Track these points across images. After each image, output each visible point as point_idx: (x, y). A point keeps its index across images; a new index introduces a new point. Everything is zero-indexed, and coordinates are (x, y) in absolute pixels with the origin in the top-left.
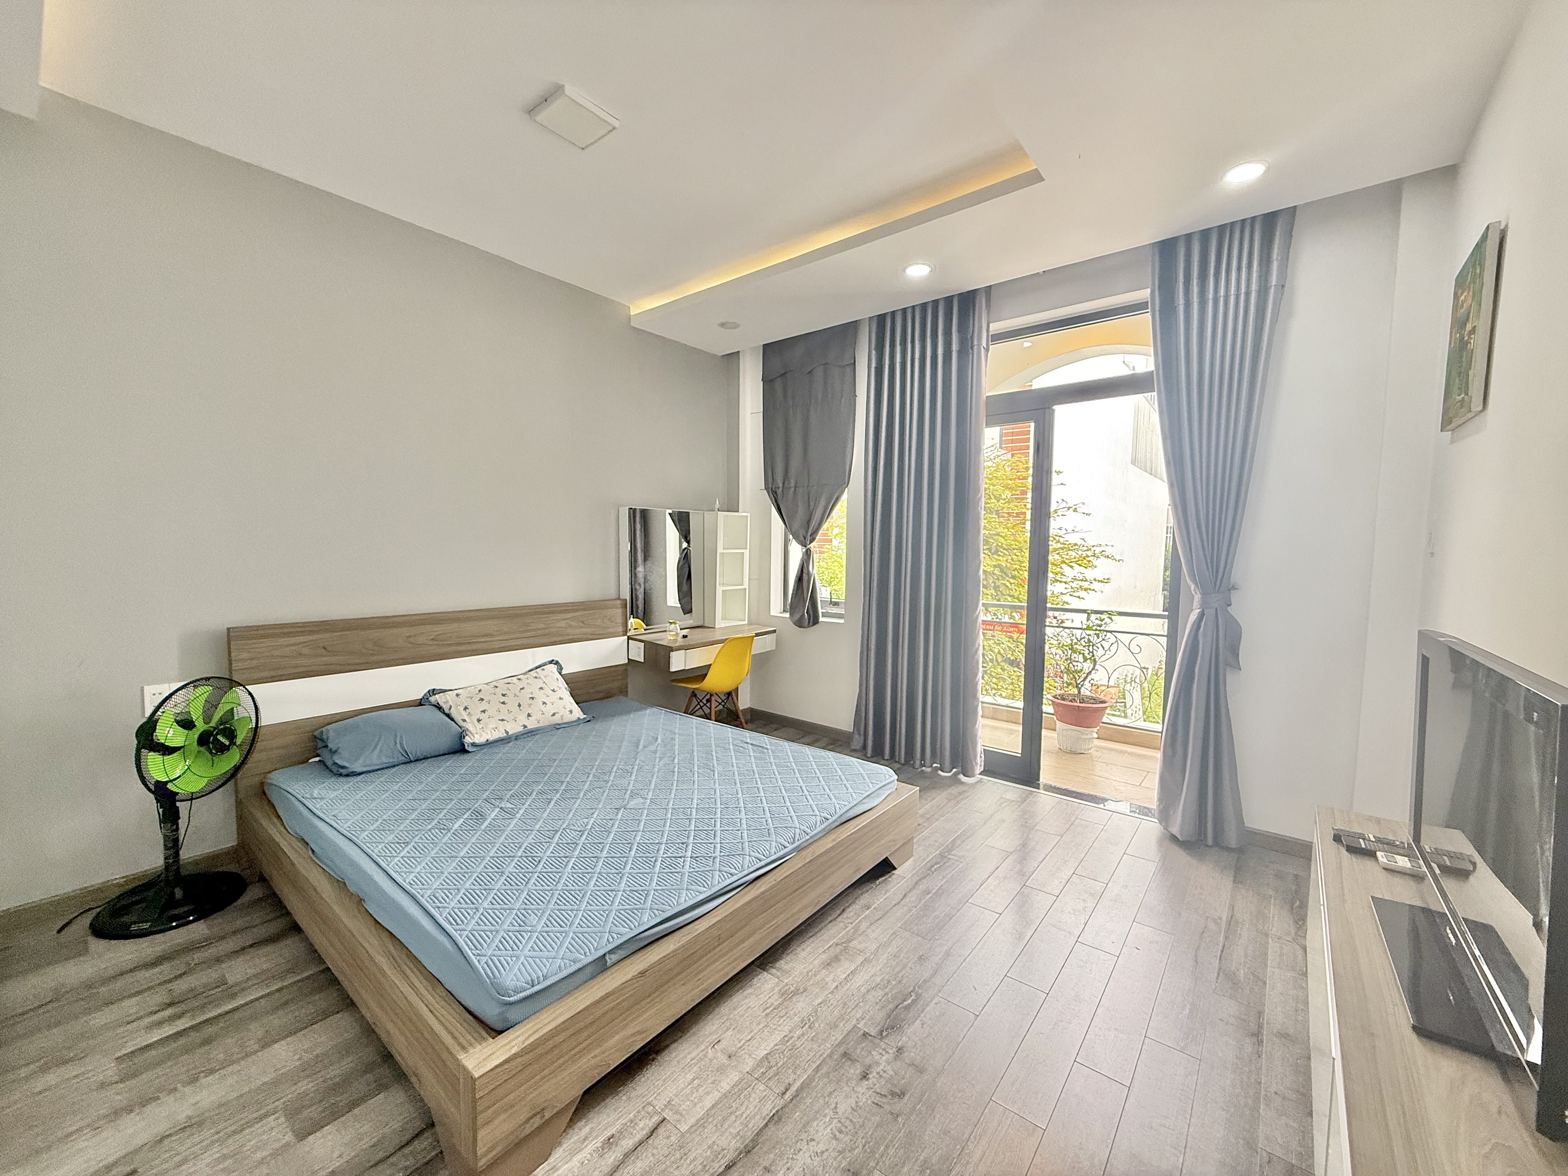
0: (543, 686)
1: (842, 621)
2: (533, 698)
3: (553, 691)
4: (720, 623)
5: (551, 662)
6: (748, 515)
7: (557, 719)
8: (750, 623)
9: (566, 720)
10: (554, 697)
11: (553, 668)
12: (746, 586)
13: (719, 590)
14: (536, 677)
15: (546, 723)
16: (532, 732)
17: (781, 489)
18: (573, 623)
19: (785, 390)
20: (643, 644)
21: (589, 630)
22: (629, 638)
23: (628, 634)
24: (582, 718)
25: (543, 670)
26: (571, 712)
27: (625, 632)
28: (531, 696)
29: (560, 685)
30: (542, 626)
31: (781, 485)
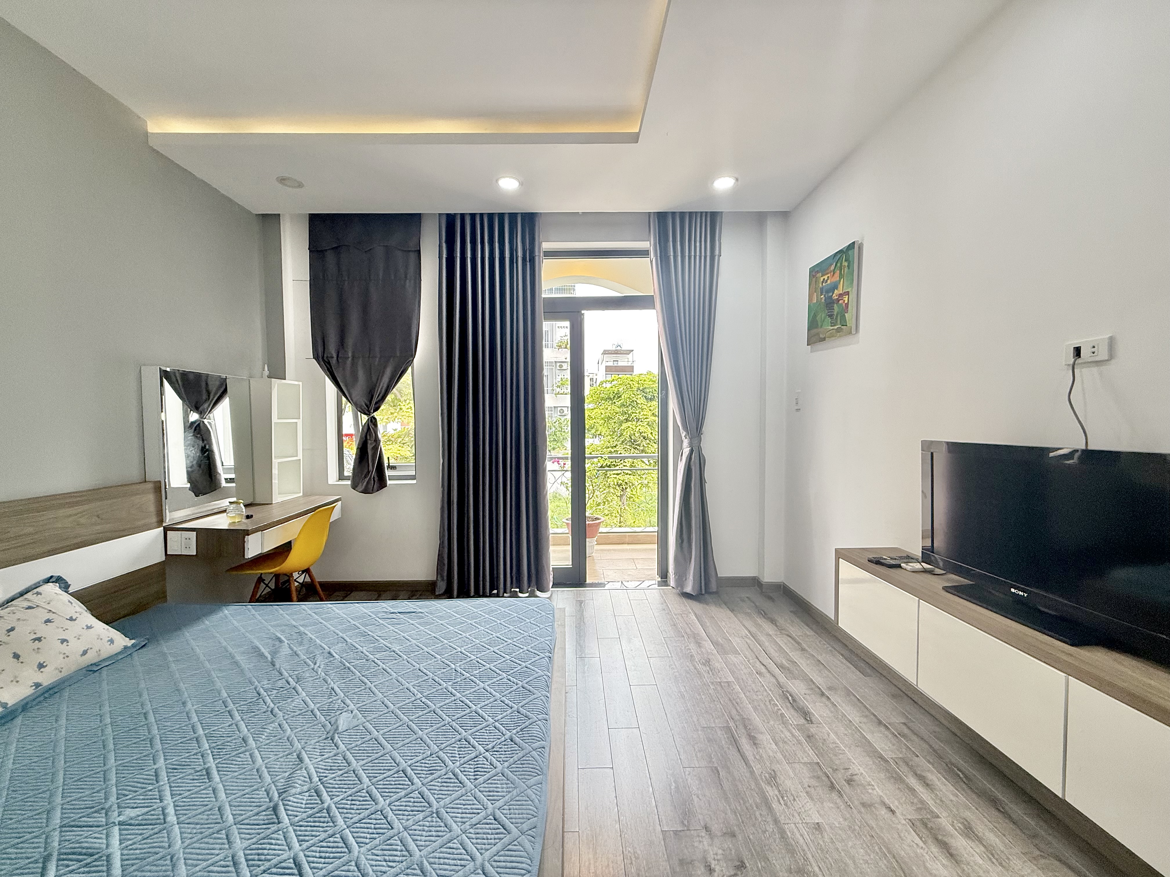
0: (50, 616)
1: (414, 482)
2: (39, 639)
3: (71, 619)
4: (277, 498)
5: (48, 581)
6: (301, 383)
7: (91, 658)
8: (305, 495)
9: (104, 655)
10: (75, 628)
11: (52, 588)
12: (300, 456)
13: (275, 462)
14: (30, 608)
15: (74, 668)
16: (50, 689)
17: (335, 358)
18: (83, 520)
19: (338, 264)
20: (195, 533)
21: (108, 527)
22: (166, 530)
23: (164, 525)
24: (129, 645)
25: (38, 593)
26: (112, 641)
27: (160, 521)
28: (35, 636)
29: (78, 609)
30: (31, 530)
31: (335, 355)
